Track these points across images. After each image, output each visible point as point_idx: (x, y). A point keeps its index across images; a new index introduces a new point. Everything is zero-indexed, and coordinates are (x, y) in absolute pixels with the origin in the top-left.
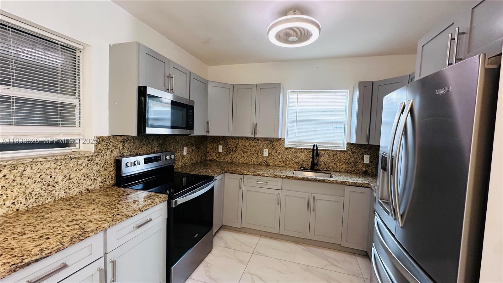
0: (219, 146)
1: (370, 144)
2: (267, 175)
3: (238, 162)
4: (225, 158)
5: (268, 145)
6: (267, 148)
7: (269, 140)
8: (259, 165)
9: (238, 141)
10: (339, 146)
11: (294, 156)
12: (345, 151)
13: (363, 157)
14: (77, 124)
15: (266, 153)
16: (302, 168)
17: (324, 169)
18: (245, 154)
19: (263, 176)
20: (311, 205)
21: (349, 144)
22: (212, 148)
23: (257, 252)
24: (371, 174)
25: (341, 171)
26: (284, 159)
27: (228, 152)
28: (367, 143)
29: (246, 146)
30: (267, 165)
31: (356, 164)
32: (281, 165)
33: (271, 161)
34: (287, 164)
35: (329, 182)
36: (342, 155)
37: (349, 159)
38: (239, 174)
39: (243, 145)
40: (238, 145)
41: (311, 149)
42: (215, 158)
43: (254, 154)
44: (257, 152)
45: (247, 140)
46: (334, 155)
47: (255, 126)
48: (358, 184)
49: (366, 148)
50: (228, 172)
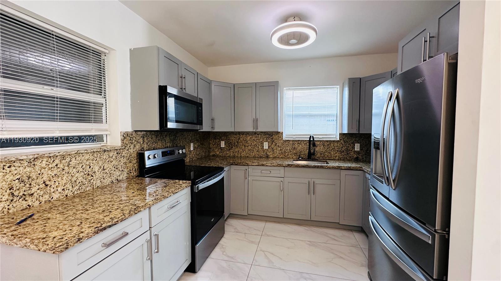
0: (221, 142)
1: (360, 133)
2: (270, 165)
3: (240, 156)
4: (228, 152)
5: (268, 139)
6: (267, 141)
7: (268, 134)
8: (260, 157)
9: (239, 136)
10: (332, 136)
11: (292, 147)
12: (338, 141)
13: (354, 145)
14: (104, 121)
15: (266, 145)
16: (300, 158)
17: (320, 158)
18: (246, 148)
19: (266, 166)
20: (311, 189)
21: (342, 135)
22: (215, 144)
23: (266, 234)
24: (362, 160)
25: (335, 159)
26: (283, 151)
27: (230, 147)
28: (358, 133)
29: (247, 140)
30: (267, 157)
31: (348, 152)
32: (280, 157)
33: (271, 153)
34: (286, 155)
35: (326, 167)
36: (336, 144)
37: (342, 147)
38: (244, 165)
39: (244, 140)
40: (240, 140)
41: (308, 141)
42: (218, 153)
43: (255, 148)
44: (258, 145)
45: (248, 135)
46: (328, 145)
47: (256, 121)
48: (352, 168)
49: (356, 137)
50: (234, 164)
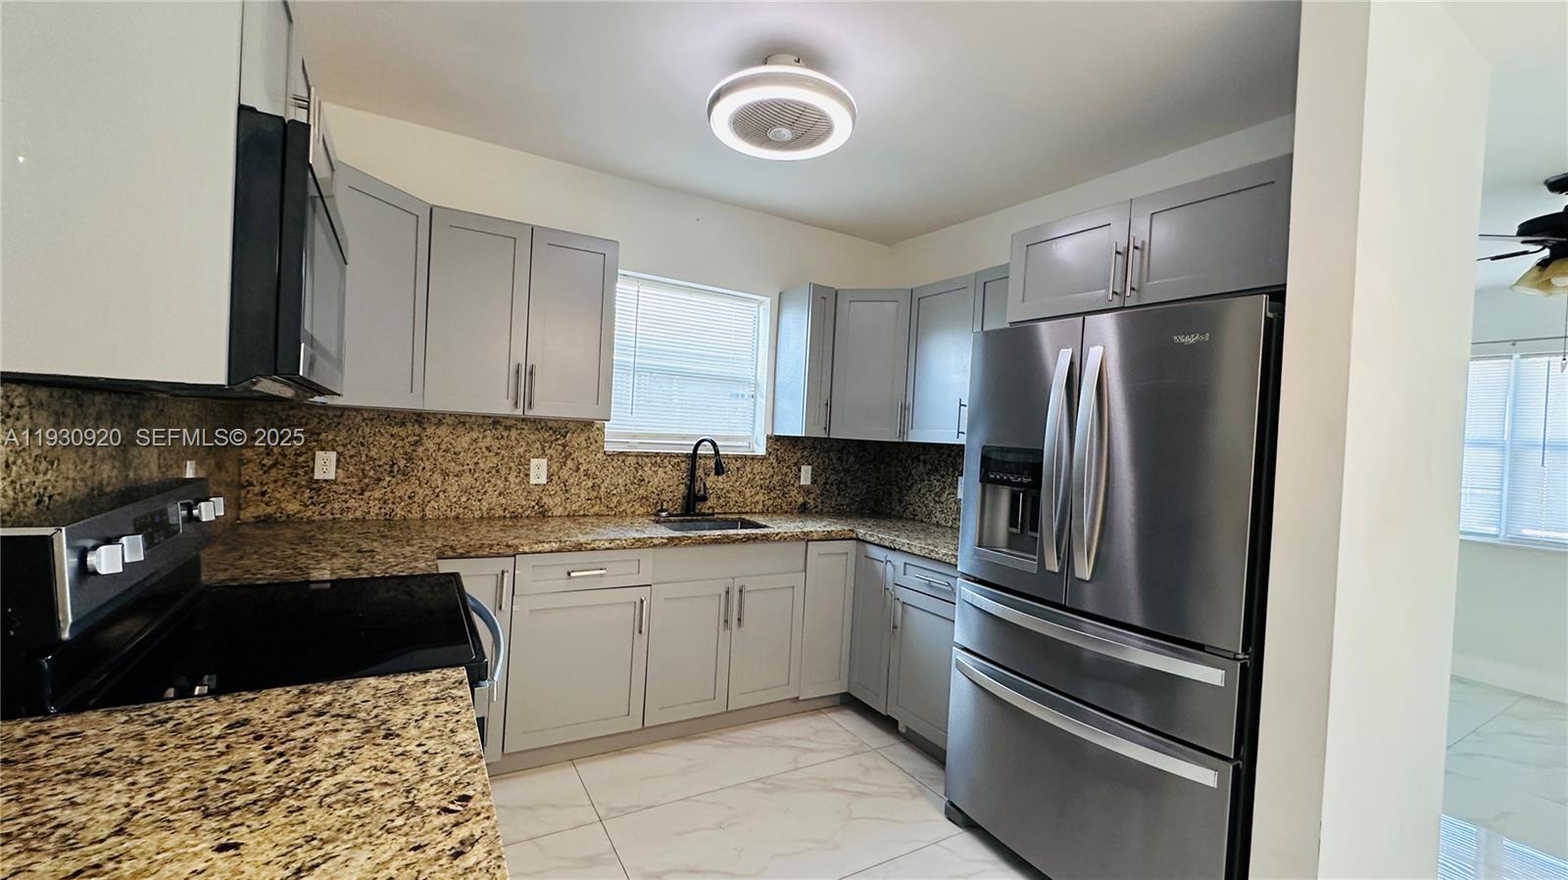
0: (319, 454)
1: (831, 437)
2: (607, 545)
3: (419, 516)
4: (352, 503)
5: (547, 445)
6: (543, 455)
7: (551, 428)
8: (511, 517)
9: (418, 430)
10: (740, 444)
11: (635, 478)
12: (763, 459)
13: (800, 470)
15: (539, 471)
16: (664, 514)
17: (716, 511)
18: (452, 480)
19: (593, 549)
20: (732, 610)
22: (274, 465)
24: (814, 511)
25: (754, 510)
26: (603, 489)
27: (365, 476)
28: (826, 436)
29: (457, 450)
30: (543, 514)
31: (786, 490)
32: (592, 511)
33: (557, 500)
34: (613, 505)
35: (777, 538)
36: (757, 467)
37: (772, 476)
38: (499, 555)
39: (443, 447)
40: (421, 449)
41: (686, 455)
42: (293, 507)
43: (493, 480)
44: (503, 471)
45: (460, 430)
46: (738, 468)
47: (524, 377)
48: (833, 534)
49: (804, 448)
50: (451, 554)
